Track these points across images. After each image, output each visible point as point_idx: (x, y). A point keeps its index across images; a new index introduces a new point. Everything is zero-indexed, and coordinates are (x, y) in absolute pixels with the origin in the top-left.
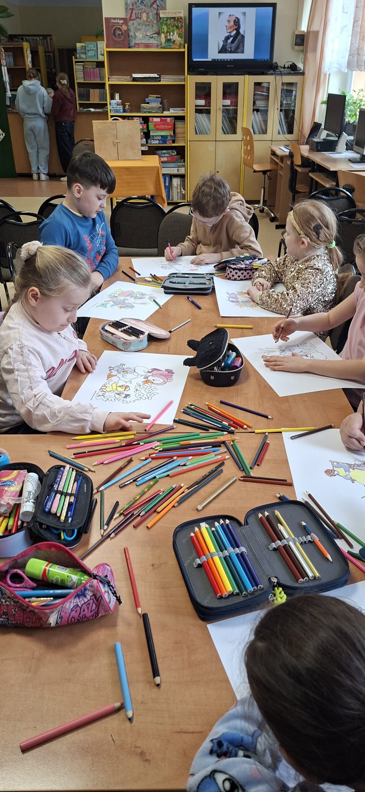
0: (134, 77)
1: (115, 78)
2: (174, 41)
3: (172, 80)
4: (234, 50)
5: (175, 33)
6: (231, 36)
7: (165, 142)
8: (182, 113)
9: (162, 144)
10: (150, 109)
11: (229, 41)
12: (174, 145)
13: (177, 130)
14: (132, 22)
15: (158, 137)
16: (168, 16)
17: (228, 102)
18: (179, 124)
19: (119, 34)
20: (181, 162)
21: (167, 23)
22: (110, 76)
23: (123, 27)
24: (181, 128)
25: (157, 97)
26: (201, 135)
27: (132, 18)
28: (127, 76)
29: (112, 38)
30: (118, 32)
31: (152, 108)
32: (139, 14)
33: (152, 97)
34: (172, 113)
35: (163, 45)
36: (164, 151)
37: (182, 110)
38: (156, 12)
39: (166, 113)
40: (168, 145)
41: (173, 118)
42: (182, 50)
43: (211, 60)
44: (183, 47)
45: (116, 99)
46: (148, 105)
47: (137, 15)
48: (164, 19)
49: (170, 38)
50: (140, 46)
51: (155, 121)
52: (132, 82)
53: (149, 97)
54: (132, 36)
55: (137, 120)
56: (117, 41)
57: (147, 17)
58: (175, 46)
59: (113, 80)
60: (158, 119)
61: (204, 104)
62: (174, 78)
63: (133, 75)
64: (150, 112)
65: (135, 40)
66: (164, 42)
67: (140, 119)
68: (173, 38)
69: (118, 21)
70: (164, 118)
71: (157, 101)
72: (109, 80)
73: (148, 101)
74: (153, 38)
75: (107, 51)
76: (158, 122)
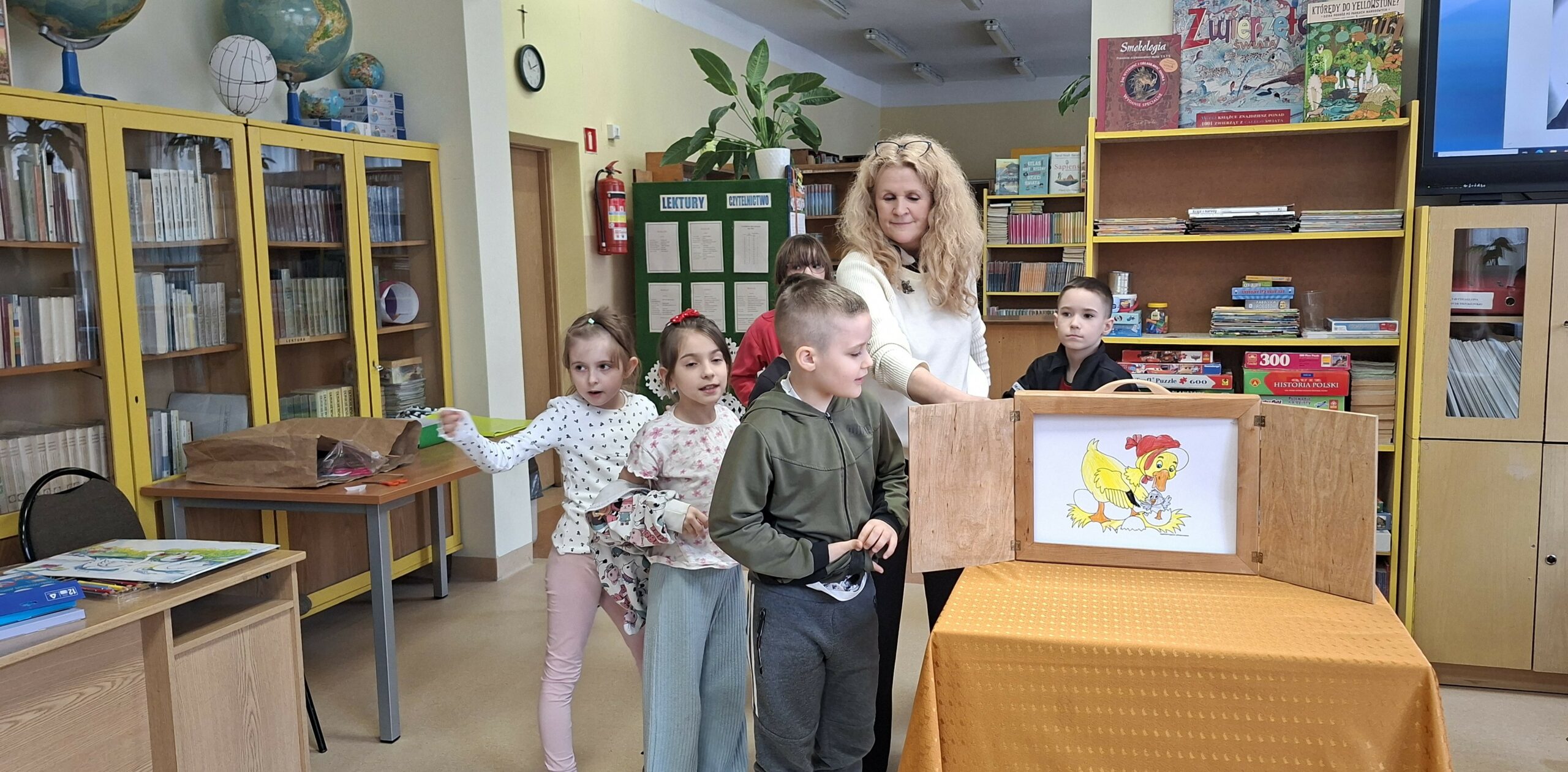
0: (1193, 220)
1: (1119, 224)
2: (1361, 97)
3: (1347, 225)
5: (1368, 70)
8: (1387, 336)
10: (1251, 323)
13: (1360, 398)
14: (1196, 50)
16: (1340, 18)
19: (1147, 87)
21: (1333, 39)
22: (1100, 218)
23: (1162, 63)
24: (1375, 388)
25: (1275, 284)
26: (1467, 418)
27: (1196, 38)
28: (1169, 216)
29: (1122, 100)
30: (1145, 81)
31: (1260, 320)
32: (1224, 26)
33: (1255, 284)
34: (1339, 336)
35: (1315, 110)
37: (1381, 327)
38: (1287, 12)
39: (1315, 337)
41: (1347, 354)
42: (1398, 122)
43: (1517, 152)
44: (1398, 111)
45: (1118, 291)
46: (1243, 308)
47: (1215, 29)
48: (1324, 29)
49: (1344, 87)
50: (1220, 120)
51: (1270, 364)
52: (1186, 233)
53: (1245, 284)
54: (1190, 92)
55: (1194, 361)
56: (1139, 108)
57: (1252, 32)
58: (1365, 110)
59: (1110, 232)
60: (1283, 356)
61: (1489, 306)
62: (1356, 217)
63: (1193, 213)
64: (1245, 334)
65: (1200, 105)
66: (1319, 101)
67: (1209, 354)
68: (1358, 87)
69: (1146, 48)
70: (1307, 355)
71: (1278, 297)
72: (1096, 230)
73: (1242, 298)
74: (1273, 94)
75: (1096, 140)
76: (1280, 365)
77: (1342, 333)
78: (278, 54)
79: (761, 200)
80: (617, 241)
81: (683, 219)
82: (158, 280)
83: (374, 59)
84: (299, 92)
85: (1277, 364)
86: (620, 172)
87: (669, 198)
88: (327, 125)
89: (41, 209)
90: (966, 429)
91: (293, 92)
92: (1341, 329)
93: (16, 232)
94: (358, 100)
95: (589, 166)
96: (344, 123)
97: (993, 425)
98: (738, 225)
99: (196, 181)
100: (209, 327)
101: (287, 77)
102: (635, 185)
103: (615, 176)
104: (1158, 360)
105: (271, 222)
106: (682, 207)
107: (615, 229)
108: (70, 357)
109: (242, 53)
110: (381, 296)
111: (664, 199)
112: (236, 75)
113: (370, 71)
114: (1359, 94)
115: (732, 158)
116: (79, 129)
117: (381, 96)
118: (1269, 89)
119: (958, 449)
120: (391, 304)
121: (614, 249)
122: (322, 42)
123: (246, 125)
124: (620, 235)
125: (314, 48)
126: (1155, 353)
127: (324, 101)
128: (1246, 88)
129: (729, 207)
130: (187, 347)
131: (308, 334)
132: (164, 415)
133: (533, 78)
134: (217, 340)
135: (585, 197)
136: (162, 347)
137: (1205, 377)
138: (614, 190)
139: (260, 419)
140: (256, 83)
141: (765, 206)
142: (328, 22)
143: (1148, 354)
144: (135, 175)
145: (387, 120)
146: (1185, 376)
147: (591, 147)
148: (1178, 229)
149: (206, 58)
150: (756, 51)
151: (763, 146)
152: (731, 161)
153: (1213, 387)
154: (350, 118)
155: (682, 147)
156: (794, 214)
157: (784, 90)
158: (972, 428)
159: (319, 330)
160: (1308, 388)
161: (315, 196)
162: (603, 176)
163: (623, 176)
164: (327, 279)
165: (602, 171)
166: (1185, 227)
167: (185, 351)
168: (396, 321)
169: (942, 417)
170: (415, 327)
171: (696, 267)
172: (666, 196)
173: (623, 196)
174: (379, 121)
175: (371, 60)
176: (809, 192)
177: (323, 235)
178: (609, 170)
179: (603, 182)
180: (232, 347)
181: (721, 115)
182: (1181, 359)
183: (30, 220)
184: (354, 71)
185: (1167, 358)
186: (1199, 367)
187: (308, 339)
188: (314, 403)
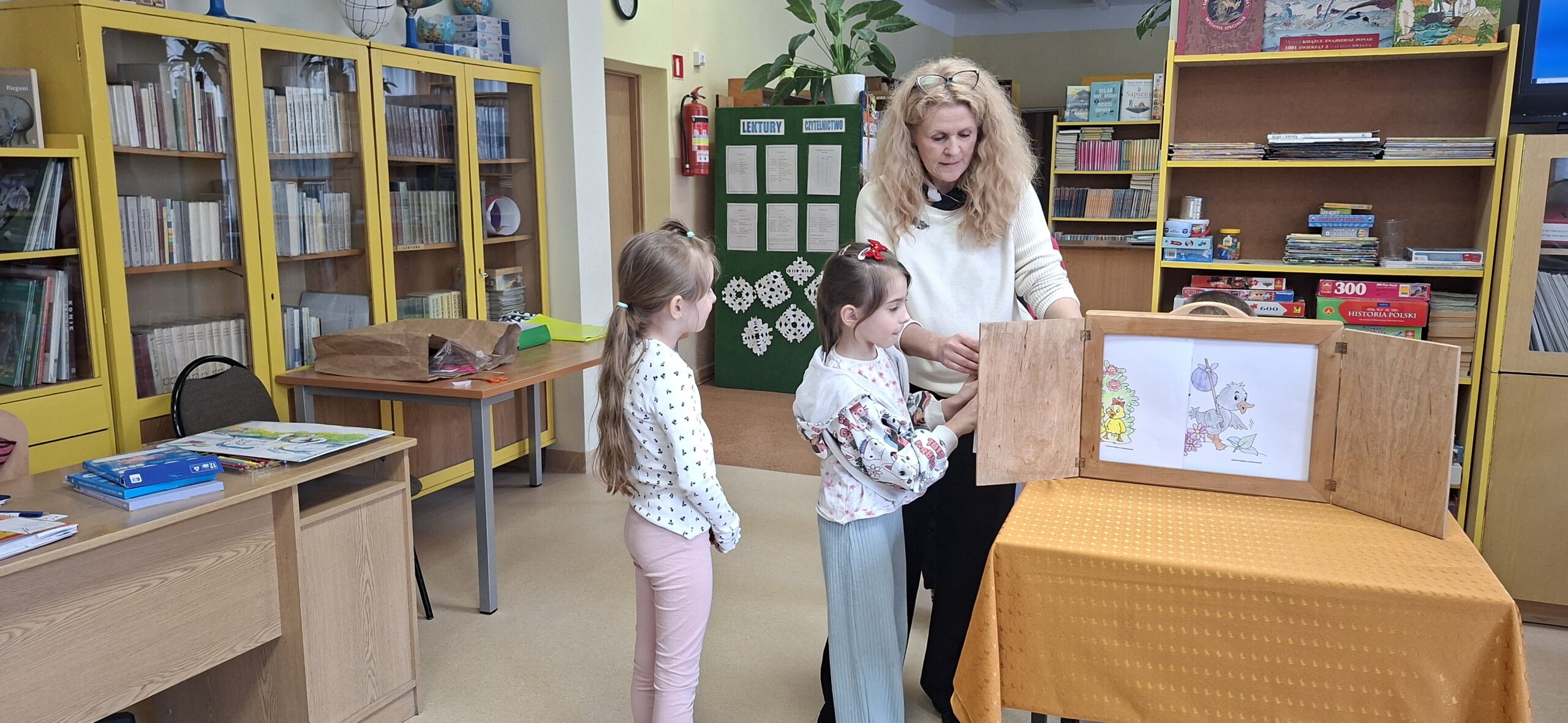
0: (1272, 145)
2: (1456, 21)
3: (1434, 152)
8: (1467, 268)
10: (1326, 251)
13: (1439, 329)
18: (1448, 306)
22: (1175, 142)
25: (1354, 212)
28: (1246, 142)
31: (1336, 248)
33: (1334, 211)
34: (1418, 266)
35: (1406, 34)
37: (1464, 258)
41: (1427, 285)
42: (1498, 47)
44: (1496, 36)
45: (1190, 216)
46: (1319, 236)
49: (1438, 11)
50: (1304, 45)
51: (1345, 293)
52: (1265, 158)
53: (1323, 212)
54: (1274, 15)
55: (1265, 287)
56: (1220, 31)
59: (1185, 156)
60: (1359, 285)
62: (1444, 145)
63: (1272, 138)
64: (1320, 261)
65: (1284, 28)
66: (1411, 25)
67: (1282, 281)
68: (1453, 11)
70: (1384, 284)
71: (1357, 225)
72: (1171, 155)
73: (1319, 225)
74: (1361, 18)
75: (1175, 63)
76: (1355, 294)
77: (1422, 263)
79: (836, 125)
80: (700, 163)
81: (761, 143)
82: (292, 189)
84: (416, 18)
85: (1352, 293)
86: (704, 98)
87: (748, 123)
88: (441, 49)
89: (191, 122)
90: (1036, 347)
91: (411, 17)
92: (1422, 259)
93: (171, 142)
94: (468, 26)
95: (675, 92)
96: (456, 47)
97: (1063, 344)
98: (813, 149)
99: (325, 99)
100: (336, 233)
101: (406, 3)
102: (718, 110)
103: (700, 101)
104: (1229, 286)
105: (391, 139)
106: (760, 132)
107: (698, 152)
108: (216, 257)
110: (487, 209)
111: (744, 123)
114: (1454, 18)
115: (809, 83)
116: (223, 49)
117: (489, 22)
118: (1358, 13)
119: (1027, 366)
120: (496, 219)
121: (697, 171)
123: (369, 48)
124: (703, 157)
126: (1225, 279)
127: (438, 27)
128: (1334, 11)
129: (804, 131)
130: (317, 252)
131: (422, 242)
132: (296, 312)
133: (627, 7)
134: (343, 245)
135: (672, 121)
137: (1276, 304)
138: (698, 114)
139: (379, 318)
140: (379, 8)
141: (839, 131)
143: (1218, 280)
144: (272, 92)
145: (495, 46)
146: (1256, 303)
147: (678, 74)
148: (1256, 154)
151: (840, 73)
152: (808, 87)
153: (1284, 314)
154: (462, 43)
155: (763, 73)
156: (867, 138)
157: (862, 17)
158: (1042, 346)
159: (432, 239)
160: (1384, 318)
161: (430, 114)
162: (688, 101)
163: (707, 101)
164: (440, 193)
165: (688, 96)
166: (1264, 152)
167: (315, 254)
168: (499, 233)
169: (1012, 335)
170: (517, 238)
171: (772, 188)
172: (746, 121)
173: (706, 121)
174: (487, 46)
177: (436, 151)
178: (694, 95)
179: (688, 107)
180: (356, 252)
181: (801, 42)
182: (1251, 285)
183: (181, 131)
185: (1237, 284)
186: (1271, 294)
187: (422, 247)
188: (427, 305)
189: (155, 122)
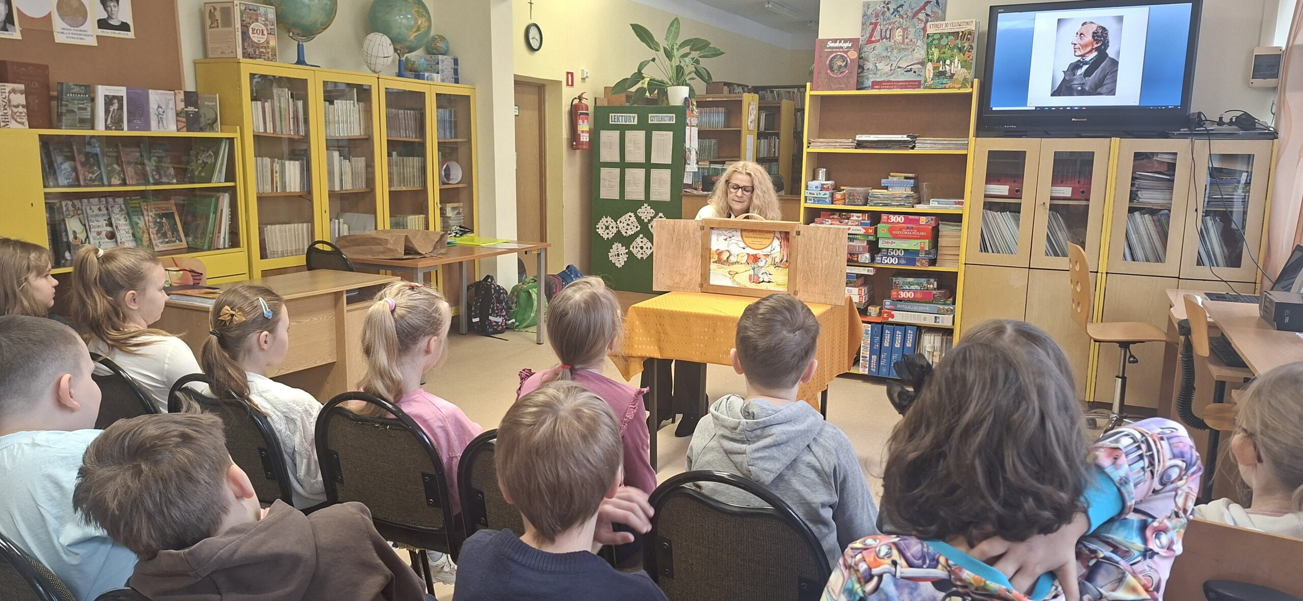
0: (858, 141)
1: (821, 142)
2: (952, 76)
3: (940, 146)
4: (1091, 88)
5: (956, 61)
6: (1086, 63)
7: (912, 262)
8: (956, 208)
9: (904, 264)
10: (888, 199)
11: (1080, 72)
12: (931, 268)
13: (942, 242)
14: (873, 45)
15: (898, 253)
16: (944, 31)
17: (1066, 191)
18: (946, 230)
19: (840, 67)
20: (945, 304)
21: (939, 43)
22: (814, 138)
23: (849, 54)
24: (950, 236)
25: (906, 178)
26: (996, 254)
27: (873, 39)
28: (847, 138)
29: (827, 73)
30: (839, 63)
31: (893, 198)
32: (888, 32)
33: (896, 178)
34: (933, 208)
35: (930, 82)
36: (911, 280)
37: (956, 203)
38: (923, 25)
39: (920, 208)
40: (918, 267)
41: (933, 217)
42: (969, 90)
43: (1034, 108)
44: (969, 84)
45: (820, 179)
46: (886, 191)
47: (883, 34)
48: (935, 37)
49: (944, 70)
50: (885, 86)
51: (893, 222)
52: (856, 148)
53: (890, 178)
54: (869, 69)
55: (857, 219)
56: (836, 78)
57: (903, 36)
58: (954, 83)
60: (900, 217)
61: (1006, 193)
63: (859, 137)
64: (886, 205)
65: (874, 77)
66: (932, 77)
67: (865, 215)
68: (951, 70)
69: (841, 45)
70: (913, 217)
71: (906, 185)
73: (887, 185)
74: (912, 72)
75: (811, 95)
76: (898, 222)
77: (935, 206)
78: (394, 41)
79: (669, 119)
80: (583, 142)
81: (623, 129)
82: (336, 154)
83: (444, 38)
84: (404, 59)
86: (587, 99)
87: (615, 116)
88: (417, 76)
91: (401, 59)
92: (935, 204)
93: (278, 129)
94: (434, 61)
95: (568, 95)
96: (426, 74)
98: (655, 133)
99: (355, 107)
100: (358, 179)
101: (399, 52)
102: (596, 107)
103: (584, 101)
104: (839, 218)
105: (389, 127)
106: (622, 122)
107: (582, 134)
108: (298, 190)
109: (378, 42)
110: (442, 167)
112: (375, 54)
113: (441, 45)
114: (951, 74)
116: (304, 82)
117: (446, 59)
118: (910, 69)
120: (448, 175)
121: (580, 147)
122: (415, 34)
123: (378, 78)
124: (585, 138)
125: (412, 37)
126: (838, 214)
127: (417, 63)
129: (650, 122)
130: (348, 188)
131: (405, 186)
132: (337, 221)
133: (535, 44)
134: (361, 186)
135: (565, 114)
136: (337, 188)
137: (861, 227)
138: (583, 110)
139: (380, 227)
140: (384, 57)
141: (671, 122)
142: (420, 22)
143: (834, 214)
144: (327, 103)
145: (449, 72)
146: (851, 226)
147: (570, 83)
148: (851, 146)
149: (360, 43)
150: (672, 25)
151: (673, 85)
154: (430, 72)
155: (623, 85)
156: (689, 127)
157: (687, 49)
159: (410, 184)
160: (910, 235)
161: (410, 114)
162: (576, 102)
163: (589, 102)
164: (415, 158)
165: (576, 98)
166: (855, 145)
167: (347, 190)
168: (450, 182)
170: (460, 186)
171: (629, 159)
172: (613, 115)
173: (587, 114)
174: (445, 73)
175: (442, 38)
176: (701, 113)
177: (414, 134)
178: (580, 98)
179: (576, 106)
180: (368, 190)
181: (645, 65)
182: (850, 217)
183: (283, 124)
184: (433, 45)
185: (843, 217)
186: (859, 222)
187: (404, 189)
188: (407, 222)
189: (271, 119)
